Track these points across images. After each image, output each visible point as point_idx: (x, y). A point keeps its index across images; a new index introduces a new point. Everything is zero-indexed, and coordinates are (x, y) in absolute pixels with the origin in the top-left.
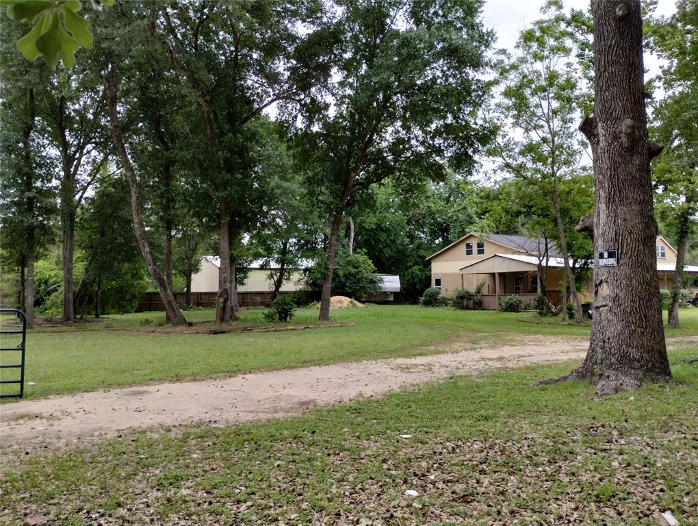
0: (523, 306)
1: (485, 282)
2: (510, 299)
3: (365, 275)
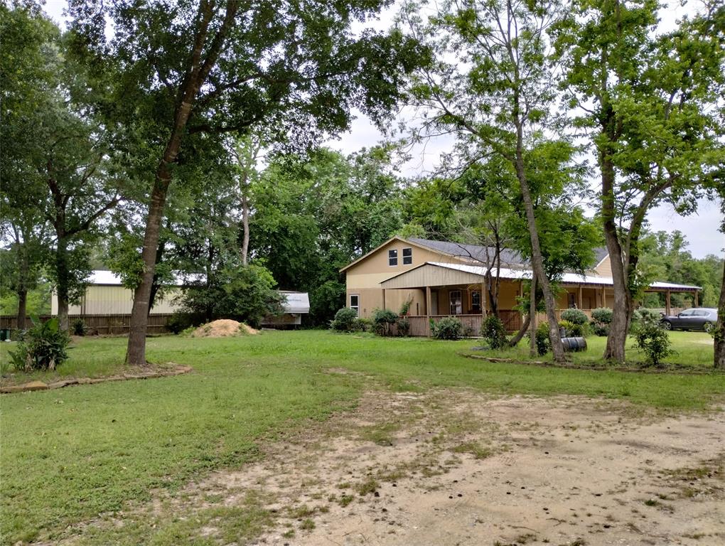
0: (462, 331)
1: (412, 300)
2: (446, 322)
3: (261, 292)
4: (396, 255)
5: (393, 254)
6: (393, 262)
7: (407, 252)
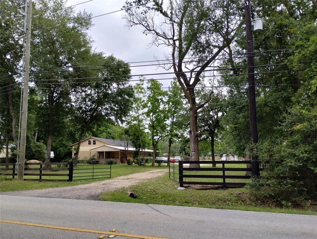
4: (91, 142)
5: (89, 141)
6: (90, 144)
7: (94, 141)
